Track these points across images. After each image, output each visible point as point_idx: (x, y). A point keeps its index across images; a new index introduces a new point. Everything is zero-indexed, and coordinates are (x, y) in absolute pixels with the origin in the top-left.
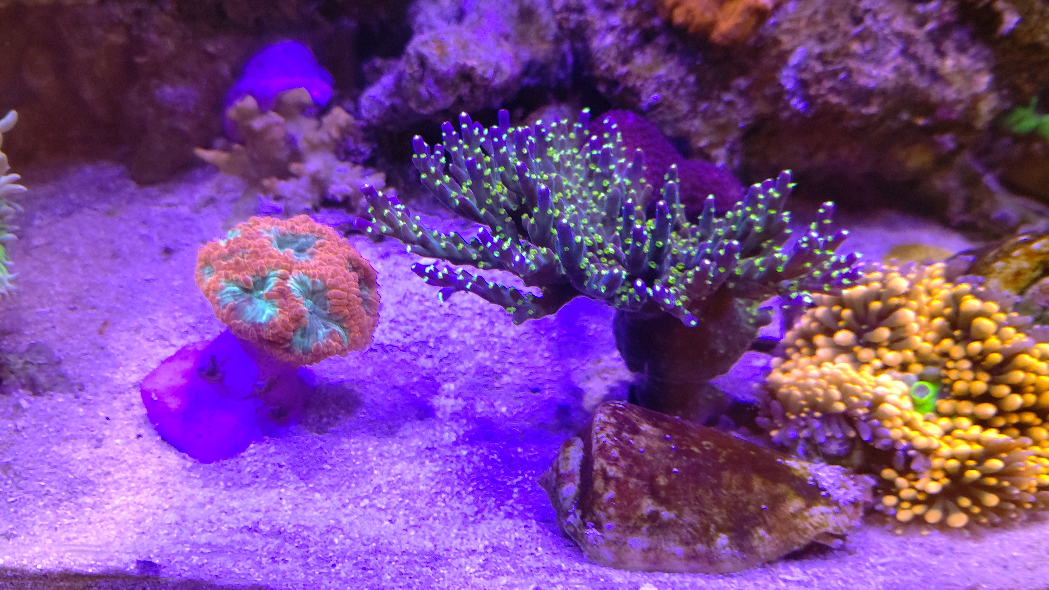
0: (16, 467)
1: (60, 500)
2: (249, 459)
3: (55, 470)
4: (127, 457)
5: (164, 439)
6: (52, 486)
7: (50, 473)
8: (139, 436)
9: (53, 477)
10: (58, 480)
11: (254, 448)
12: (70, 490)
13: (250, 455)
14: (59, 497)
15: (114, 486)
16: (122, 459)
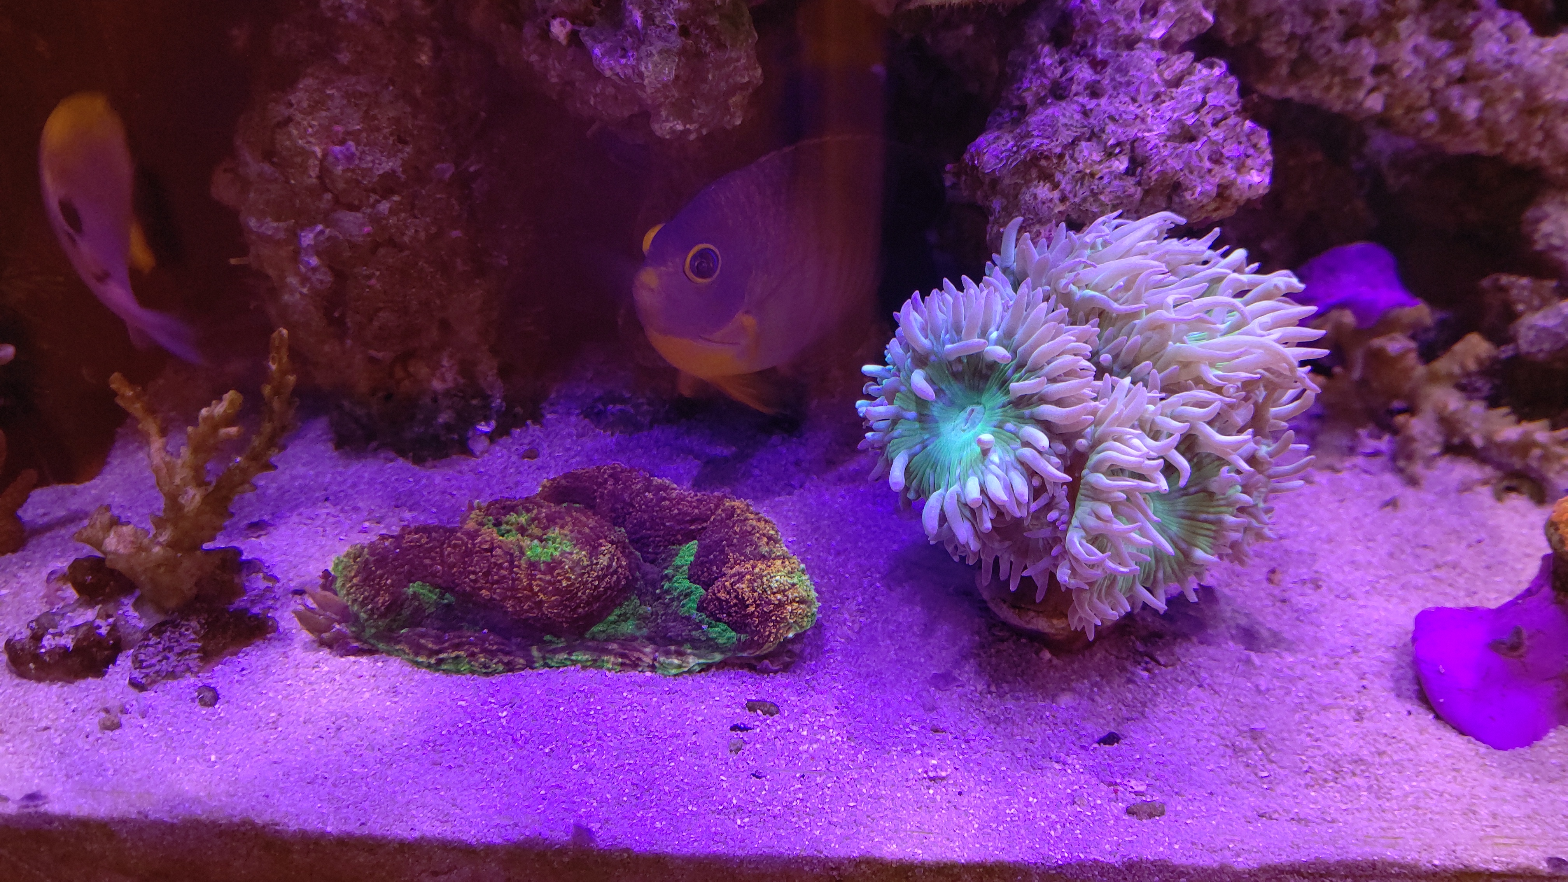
0: (1270, 736)
1: (1326, 780)
2: (1551, 750)
3: (1319, 743)
4: (1405, 736)
5: (1437, 717)
6: (1314, 762)
7: (1314, 747)
8: (1409, 713)
9: (1316, 752)
10: (1324, 756)
11: (1555, 737)
12: (1337, 769)
13: (1553, 745)
14: (1325, 776)
15: (1395, 768)
16: (1399, 738)
